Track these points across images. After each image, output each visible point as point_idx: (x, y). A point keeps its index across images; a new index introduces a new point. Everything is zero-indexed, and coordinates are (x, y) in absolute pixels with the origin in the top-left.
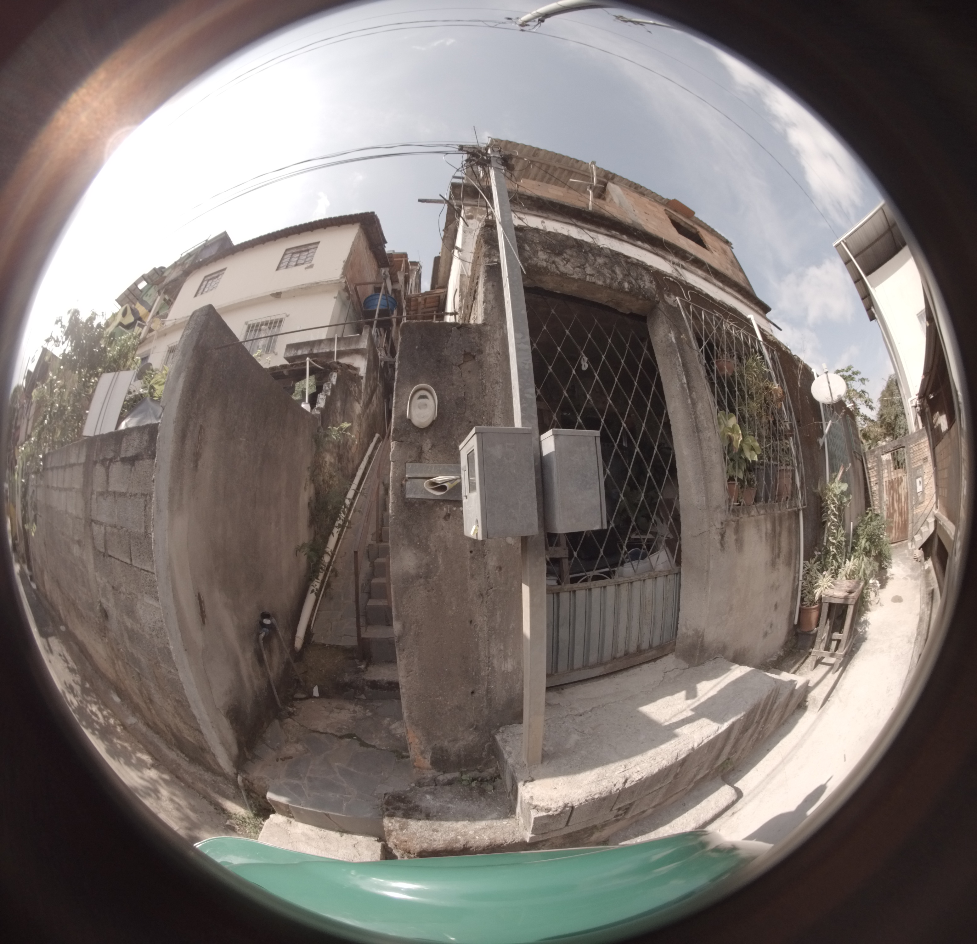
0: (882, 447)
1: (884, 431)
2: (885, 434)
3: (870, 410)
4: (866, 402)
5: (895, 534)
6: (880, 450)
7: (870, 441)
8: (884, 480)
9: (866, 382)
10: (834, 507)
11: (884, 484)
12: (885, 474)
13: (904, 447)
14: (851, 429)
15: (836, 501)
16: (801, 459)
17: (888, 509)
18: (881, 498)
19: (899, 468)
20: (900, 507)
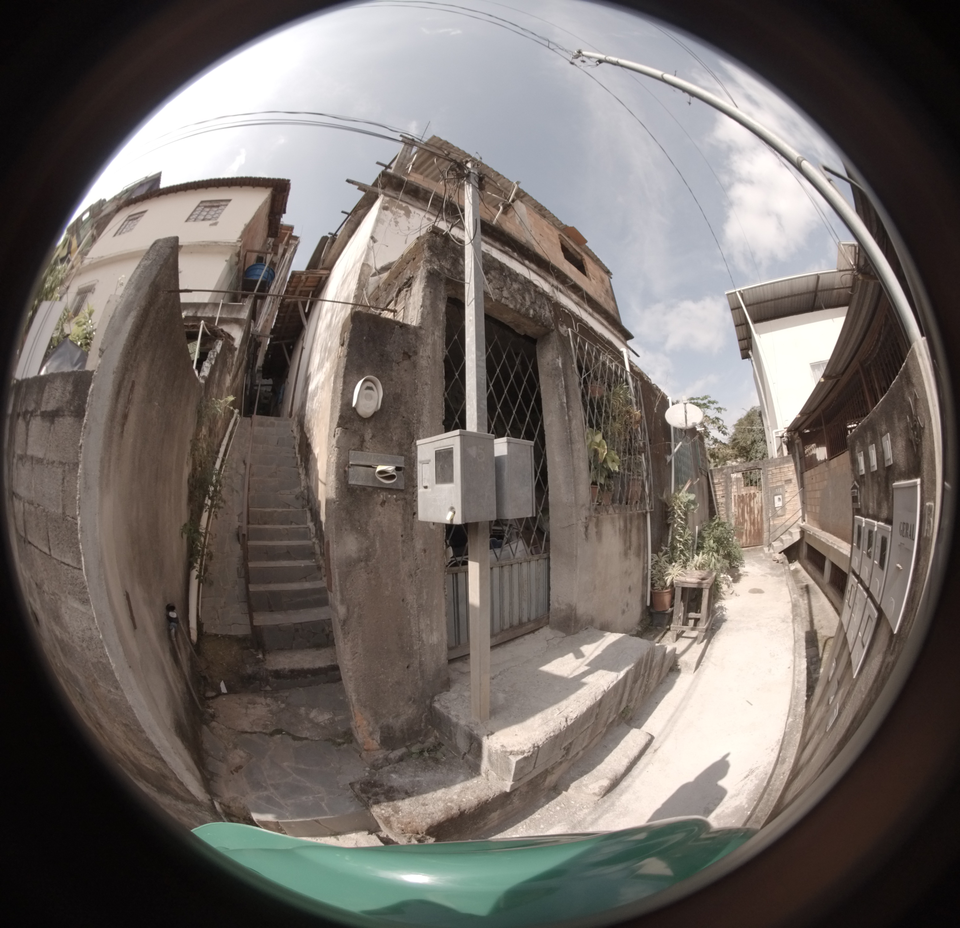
0: (732, 467)
1: (737, 453)
2: (736, 455)
3: (722, 435)
4: (719, 428)
5: (747, 540)
6: (730, 469)
7: (717, 460)
8: (733, 494)
9: (722, 411)
10: (681, 512)
11: (733, 497)
12: (734, 489)
13: (760, 469)
14: (699, 450)
15: (683, 507)
16: (651, 471)
17: (737, 518)
18: (728, 509)
19: (752, 485)
20: (752, 518)
